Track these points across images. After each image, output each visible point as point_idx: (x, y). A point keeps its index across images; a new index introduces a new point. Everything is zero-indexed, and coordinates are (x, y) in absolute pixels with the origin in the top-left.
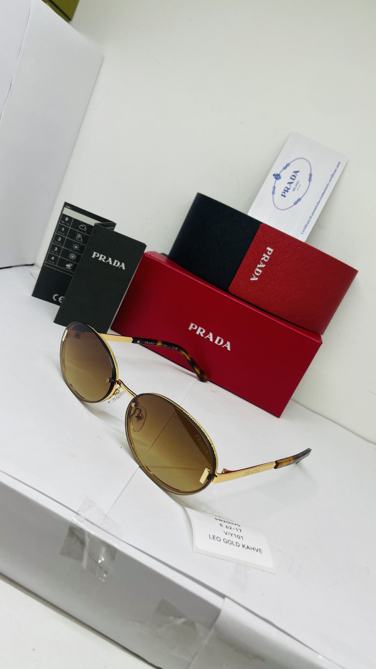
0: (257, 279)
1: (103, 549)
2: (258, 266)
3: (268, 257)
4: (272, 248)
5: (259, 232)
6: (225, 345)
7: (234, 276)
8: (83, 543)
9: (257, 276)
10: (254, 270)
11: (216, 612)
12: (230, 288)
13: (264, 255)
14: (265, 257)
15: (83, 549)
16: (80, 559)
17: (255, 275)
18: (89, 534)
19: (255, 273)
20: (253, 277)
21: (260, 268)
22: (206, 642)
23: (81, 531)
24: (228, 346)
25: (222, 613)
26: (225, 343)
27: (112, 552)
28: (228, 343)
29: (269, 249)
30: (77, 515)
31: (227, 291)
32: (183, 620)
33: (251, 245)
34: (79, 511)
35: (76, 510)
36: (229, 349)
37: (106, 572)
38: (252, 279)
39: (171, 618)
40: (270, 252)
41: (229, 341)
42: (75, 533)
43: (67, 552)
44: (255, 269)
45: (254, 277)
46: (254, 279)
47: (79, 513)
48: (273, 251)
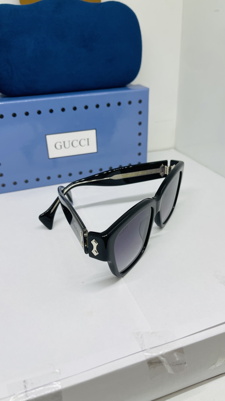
1: (175, 355)
8: (160, 362)
15: (163, 365)
30: (145, 351)
34: (142, 348)
35: (141, 350)
37: (185, 363)
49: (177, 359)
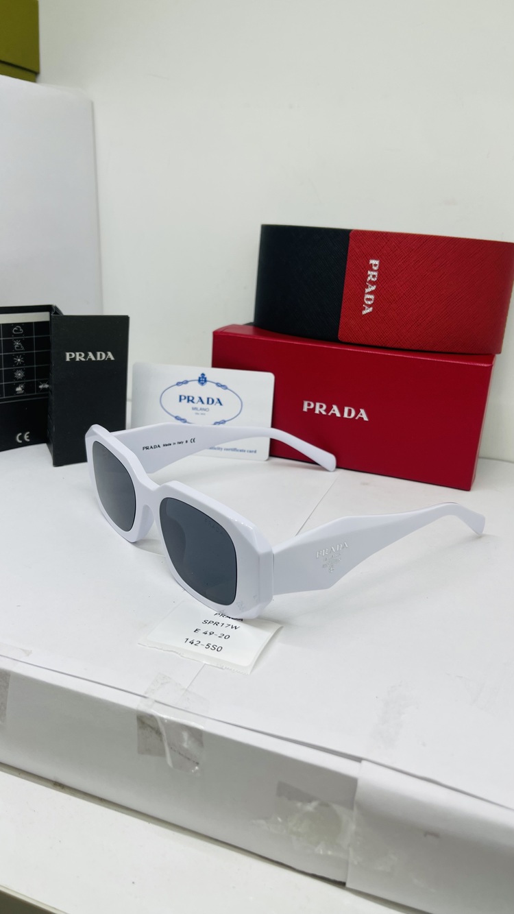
0: (371, 309)
1: (185, 735)
2: (367, 291)
3: (376, 274)
4: (376, 259)
5: (352, 243)
6: (359, 416)
7: (340, 317)
8: (158, 733)
9: (369, 306)
10: (363, 299)
11: (351, 782)
12: (340, 336)
13: (369, 273)
14: (372, 275)
15: (161, 740)
16: (162, 753)
17: (366, 304)
18: (162, 719)
19: (366, 302)
20: (364, 309)
21: (370, 293)
22: (353, 827)
23: (152, 717)
24: (363, 415)
25: (360, 783)
26: (357, 412)
27: (197, 734)
28: (362, 411)
29: (373, 262)
30: (144, 699)
31: (336, 341)
32: (314, 804)
33: (347, 266)
34: (146, 693)
35: (142, 694)
36: (366, 419)
37: (197, 764)
38: (364, 312)
39: (299, 804)
40: (375, 265)
41: (362, 408)
42: (146, 722)
43: (145, 750)
44: (364, 297)
45: (366, 308)
46: (368, 310)
47: (146, 695)
48: (380, 263)
49: (185, 745)
